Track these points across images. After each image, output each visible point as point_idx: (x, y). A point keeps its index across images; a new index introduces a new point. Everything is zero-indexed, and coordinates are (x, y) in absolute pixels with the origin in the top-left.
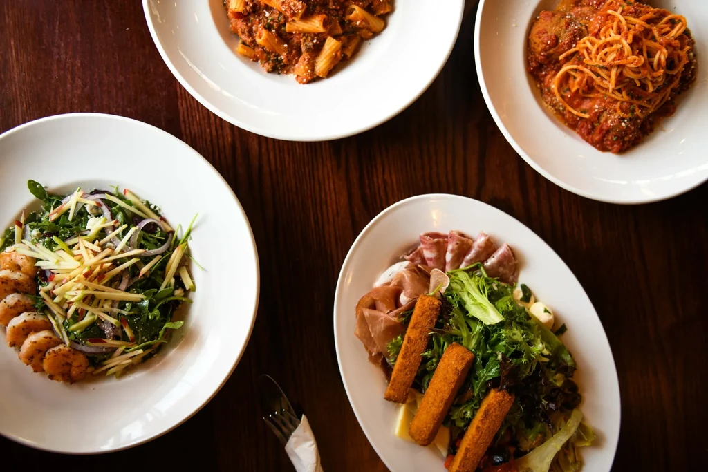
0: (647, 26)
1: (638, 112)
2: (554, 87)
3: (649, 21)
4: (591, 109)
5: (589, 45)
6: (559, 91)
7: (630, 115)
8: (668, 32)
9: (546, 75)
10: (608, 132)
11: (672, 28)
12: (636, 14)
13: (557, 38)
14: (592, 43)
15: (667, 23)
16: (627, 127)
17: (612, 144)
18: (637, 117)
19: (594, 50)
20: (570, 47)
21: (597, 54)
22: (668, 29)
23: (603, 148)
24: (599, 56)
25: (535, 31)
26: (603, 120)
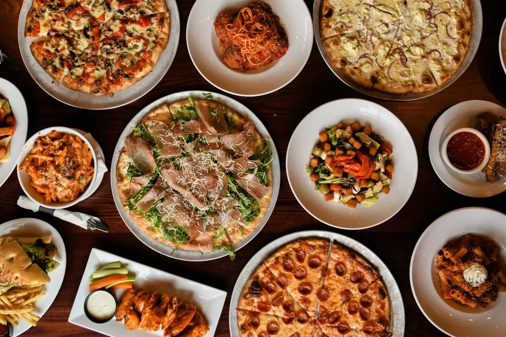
0: (244, 25)
1: (276, 37)
2: (254, 65)
3: (243, 24)
4: (268, 54)
5: (244, 51)
6: (256, 63)
7: (276, 41)
8: (249, 16)
9: (248, 66)
10: (279, 51)
11: (248, 13)
12: (239, 27)
13: (237, 61)
14: (244, 49)
15: (245, 15)
16: (280, 43)
17: (284, 50)
18: (277, 38)
19: (247, 50)
20: (242, 56)
21: (249, 49)
22: (248, 16)
23: (285, 53)
24: (251, 49)
25: (230, 66)
26: (273, 51)
